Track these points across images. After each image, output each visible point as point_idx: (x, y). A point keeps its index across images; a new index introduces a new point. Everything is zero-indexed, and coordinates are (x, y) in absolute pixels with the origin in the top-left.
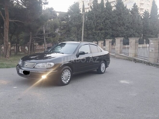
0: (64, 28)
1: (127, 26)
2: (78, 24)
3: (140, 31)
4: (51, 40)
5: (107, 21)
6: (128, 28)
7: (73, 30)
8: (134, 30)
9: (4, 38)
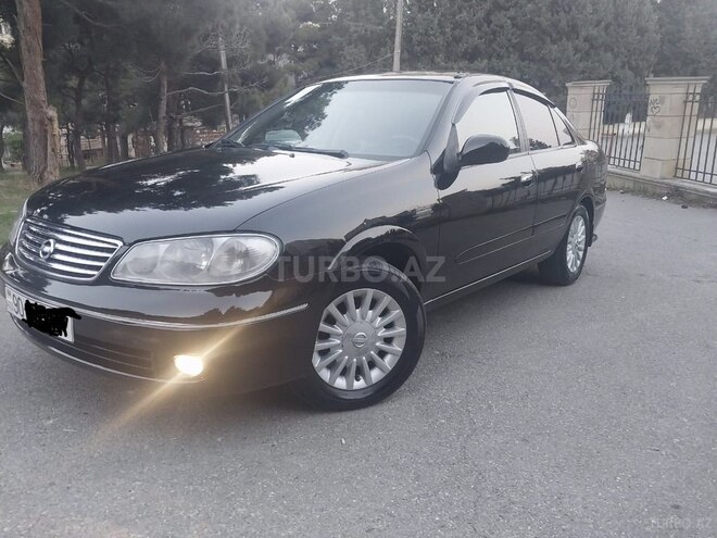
0: (311, 53)
1: (586, 40)
2: (372, 32)
3: (643, 60)
4: (255, 101)
5: (500, 18)
6: (592, 46)
7: (348, 58)
8: (616, 56)
9: (24, 84)
